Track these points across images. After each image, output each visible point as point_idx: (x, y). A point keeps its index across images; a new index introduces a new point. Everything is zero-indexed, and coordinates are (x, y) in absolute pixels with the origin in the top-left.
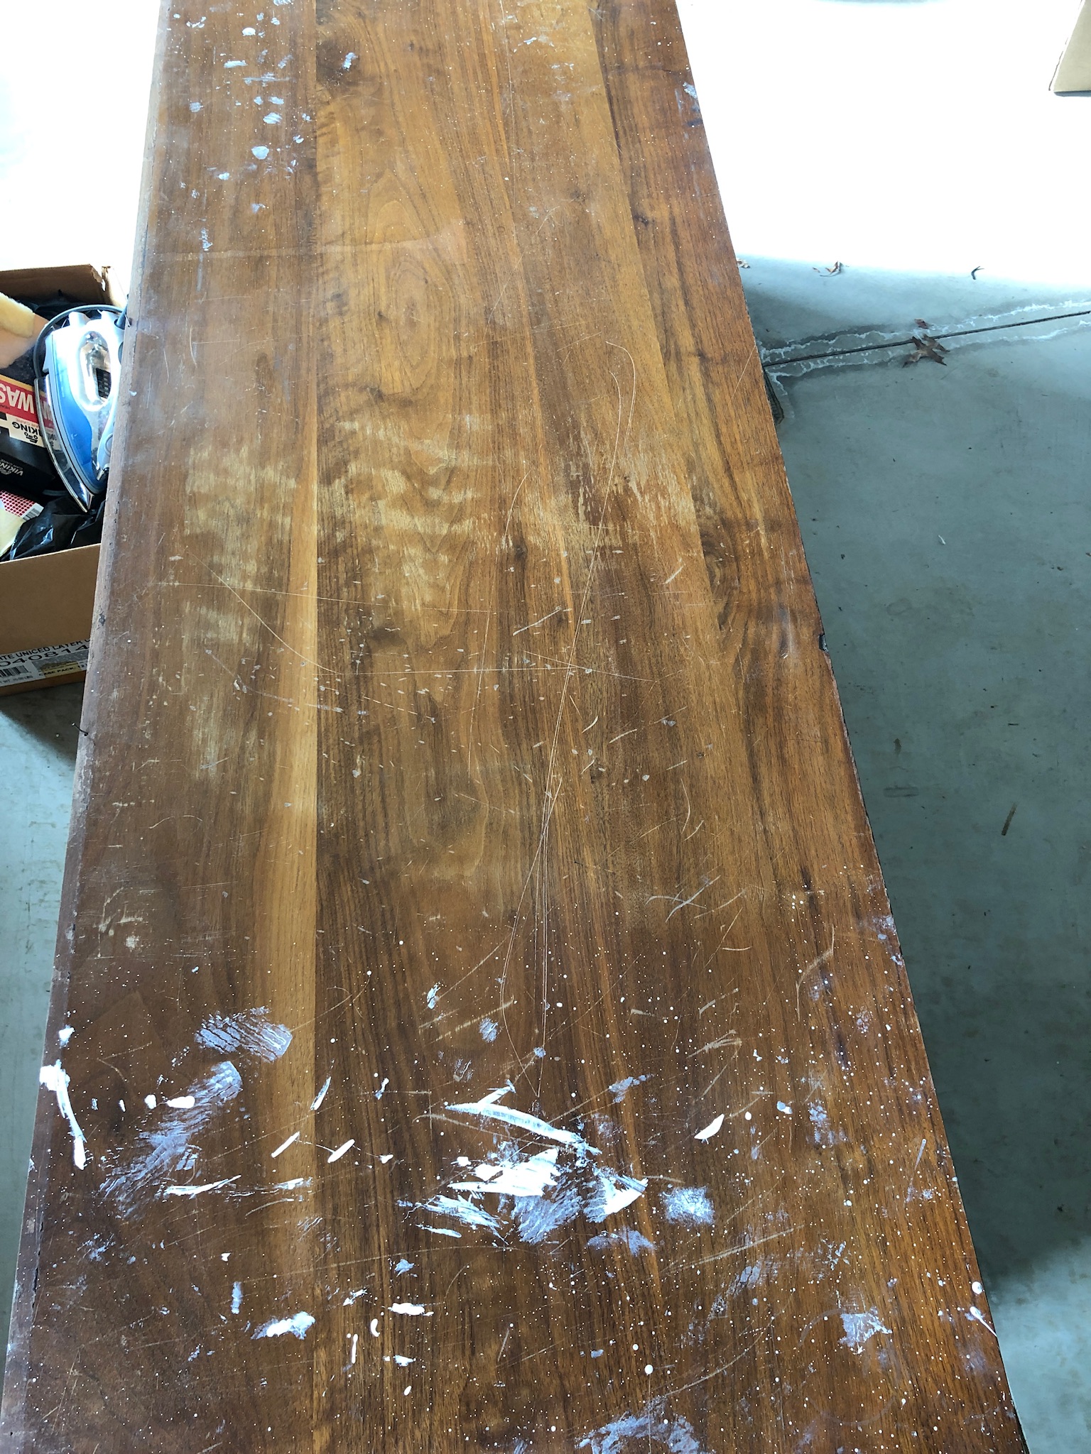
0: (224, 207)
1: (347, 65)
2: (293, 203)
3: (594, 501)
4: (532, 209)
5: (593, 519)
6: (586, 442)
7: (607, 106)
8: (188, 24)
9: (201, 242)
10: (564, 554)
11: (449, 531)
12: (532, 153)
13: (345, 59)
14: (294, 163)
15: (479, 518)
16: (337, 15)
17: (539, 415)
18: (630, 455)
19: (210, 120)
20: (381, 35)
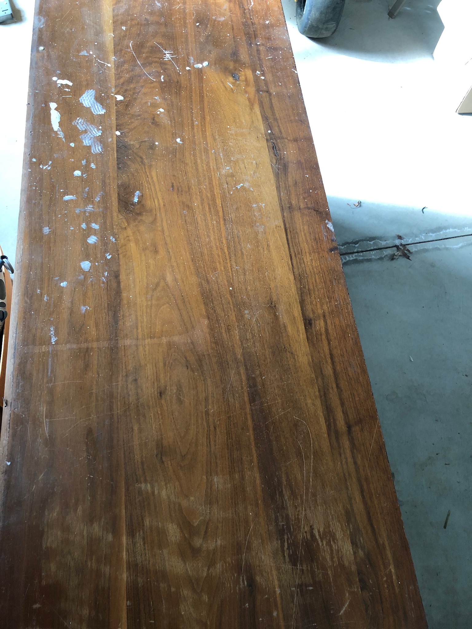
0: (64, 309)
1: (136, 200)
2: (106, 305)
3: (293, 545)
4: (246, 312)
5: (294, 561)
6: (286, 498)
7: (284, 235)
8: (41, 166)
9: (50, 338)
10: (278, 591)
11: (208, 574)
12: (244, 269)
13: (134, 195)
14: (106, 274)
15: (225, 563)
16: (129, 163)
17: (257, 475)
18: (313, 508)
19: (55, 241)
20: (155, 178)
